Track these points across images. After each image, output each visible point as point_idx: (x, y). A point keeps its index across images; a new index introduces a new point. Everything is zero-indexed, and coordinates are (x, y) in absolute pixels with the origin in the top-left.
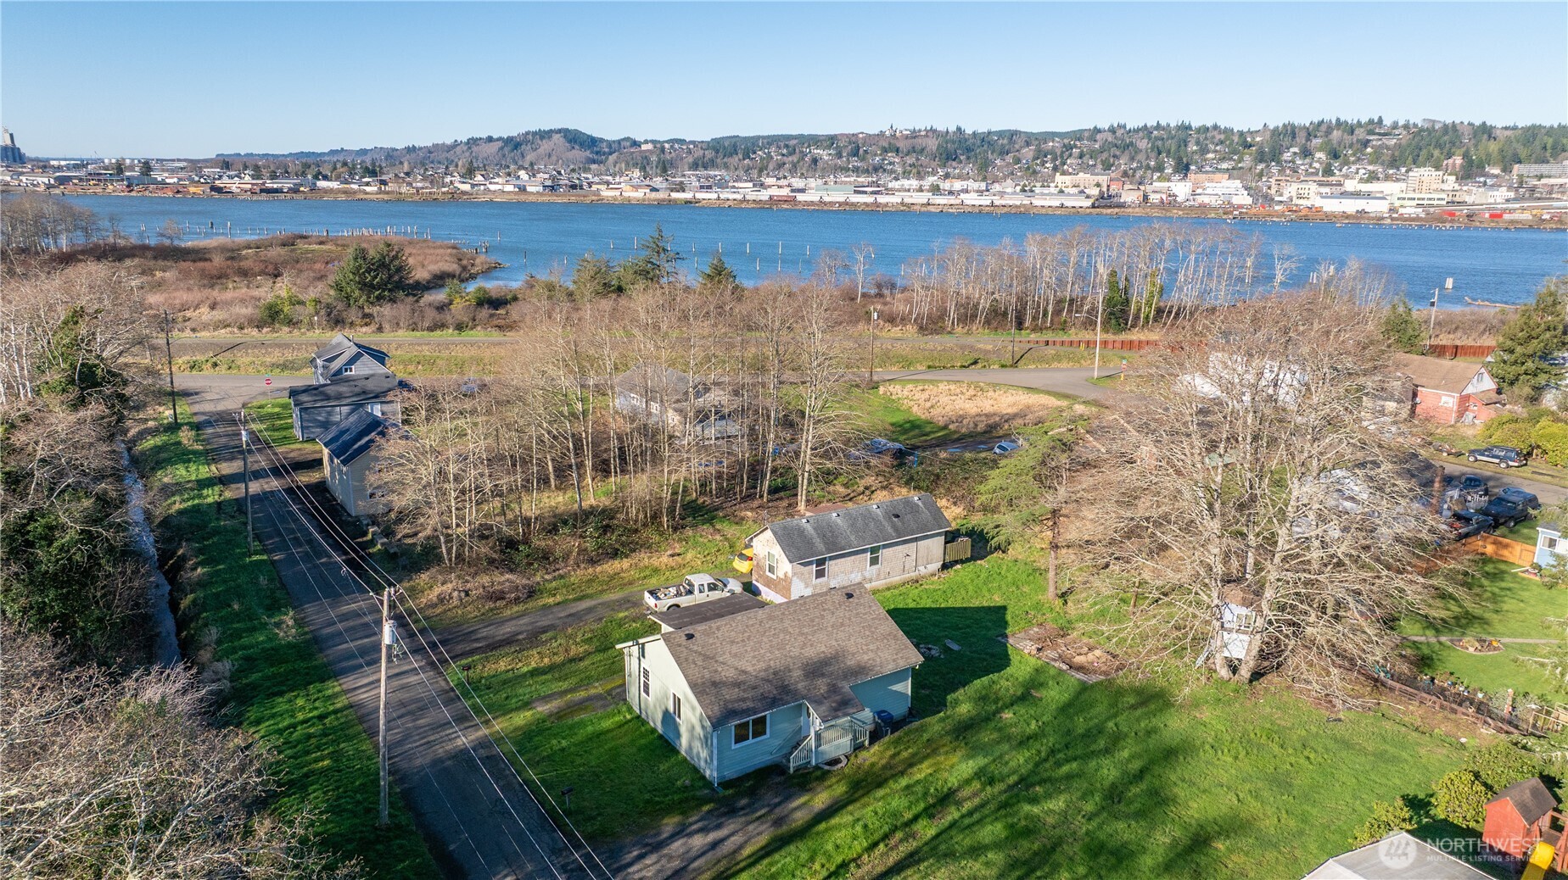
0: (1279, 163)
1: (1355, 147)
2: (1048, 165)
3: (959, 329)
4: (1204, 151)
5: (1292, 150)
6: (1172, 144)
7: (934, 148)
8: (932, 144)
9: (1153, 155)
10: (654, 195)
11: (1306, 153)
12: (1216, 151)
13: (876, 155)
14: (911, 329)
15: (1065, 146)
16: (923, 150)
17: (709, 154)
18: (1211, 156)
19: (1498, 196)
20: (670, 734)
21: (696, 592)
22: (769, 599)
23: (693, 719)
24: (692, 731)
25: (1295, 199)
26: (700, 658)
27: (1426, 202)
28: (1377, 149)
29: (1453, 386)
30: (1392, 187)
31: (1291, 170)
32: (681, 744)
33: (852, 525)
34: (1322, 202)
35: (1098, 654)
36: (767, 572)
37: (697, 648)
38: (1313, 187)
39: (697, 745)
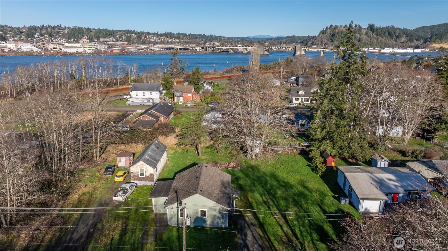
1: (56, 33)
5: (37, 34)
11: (42, 35)
12: (10, 34)
19: (105, 47)
20: (199, 224)
21: (129, 190)
22: (142, 184)
23: (215, 213)
24: (214, 217)
25: (53, 49)
26: (209, 195)
27: (90, 49)
28: (63, 34)
29: (190, 91)
30: (78, 45)
31: (40, 40)
32: (206, 224)
33: (154, 154)
34: (65, 50)
35: (232, 163)
36: (140, 176)
37: (206, 193)
38: (58, 45)
39: (217, 220)
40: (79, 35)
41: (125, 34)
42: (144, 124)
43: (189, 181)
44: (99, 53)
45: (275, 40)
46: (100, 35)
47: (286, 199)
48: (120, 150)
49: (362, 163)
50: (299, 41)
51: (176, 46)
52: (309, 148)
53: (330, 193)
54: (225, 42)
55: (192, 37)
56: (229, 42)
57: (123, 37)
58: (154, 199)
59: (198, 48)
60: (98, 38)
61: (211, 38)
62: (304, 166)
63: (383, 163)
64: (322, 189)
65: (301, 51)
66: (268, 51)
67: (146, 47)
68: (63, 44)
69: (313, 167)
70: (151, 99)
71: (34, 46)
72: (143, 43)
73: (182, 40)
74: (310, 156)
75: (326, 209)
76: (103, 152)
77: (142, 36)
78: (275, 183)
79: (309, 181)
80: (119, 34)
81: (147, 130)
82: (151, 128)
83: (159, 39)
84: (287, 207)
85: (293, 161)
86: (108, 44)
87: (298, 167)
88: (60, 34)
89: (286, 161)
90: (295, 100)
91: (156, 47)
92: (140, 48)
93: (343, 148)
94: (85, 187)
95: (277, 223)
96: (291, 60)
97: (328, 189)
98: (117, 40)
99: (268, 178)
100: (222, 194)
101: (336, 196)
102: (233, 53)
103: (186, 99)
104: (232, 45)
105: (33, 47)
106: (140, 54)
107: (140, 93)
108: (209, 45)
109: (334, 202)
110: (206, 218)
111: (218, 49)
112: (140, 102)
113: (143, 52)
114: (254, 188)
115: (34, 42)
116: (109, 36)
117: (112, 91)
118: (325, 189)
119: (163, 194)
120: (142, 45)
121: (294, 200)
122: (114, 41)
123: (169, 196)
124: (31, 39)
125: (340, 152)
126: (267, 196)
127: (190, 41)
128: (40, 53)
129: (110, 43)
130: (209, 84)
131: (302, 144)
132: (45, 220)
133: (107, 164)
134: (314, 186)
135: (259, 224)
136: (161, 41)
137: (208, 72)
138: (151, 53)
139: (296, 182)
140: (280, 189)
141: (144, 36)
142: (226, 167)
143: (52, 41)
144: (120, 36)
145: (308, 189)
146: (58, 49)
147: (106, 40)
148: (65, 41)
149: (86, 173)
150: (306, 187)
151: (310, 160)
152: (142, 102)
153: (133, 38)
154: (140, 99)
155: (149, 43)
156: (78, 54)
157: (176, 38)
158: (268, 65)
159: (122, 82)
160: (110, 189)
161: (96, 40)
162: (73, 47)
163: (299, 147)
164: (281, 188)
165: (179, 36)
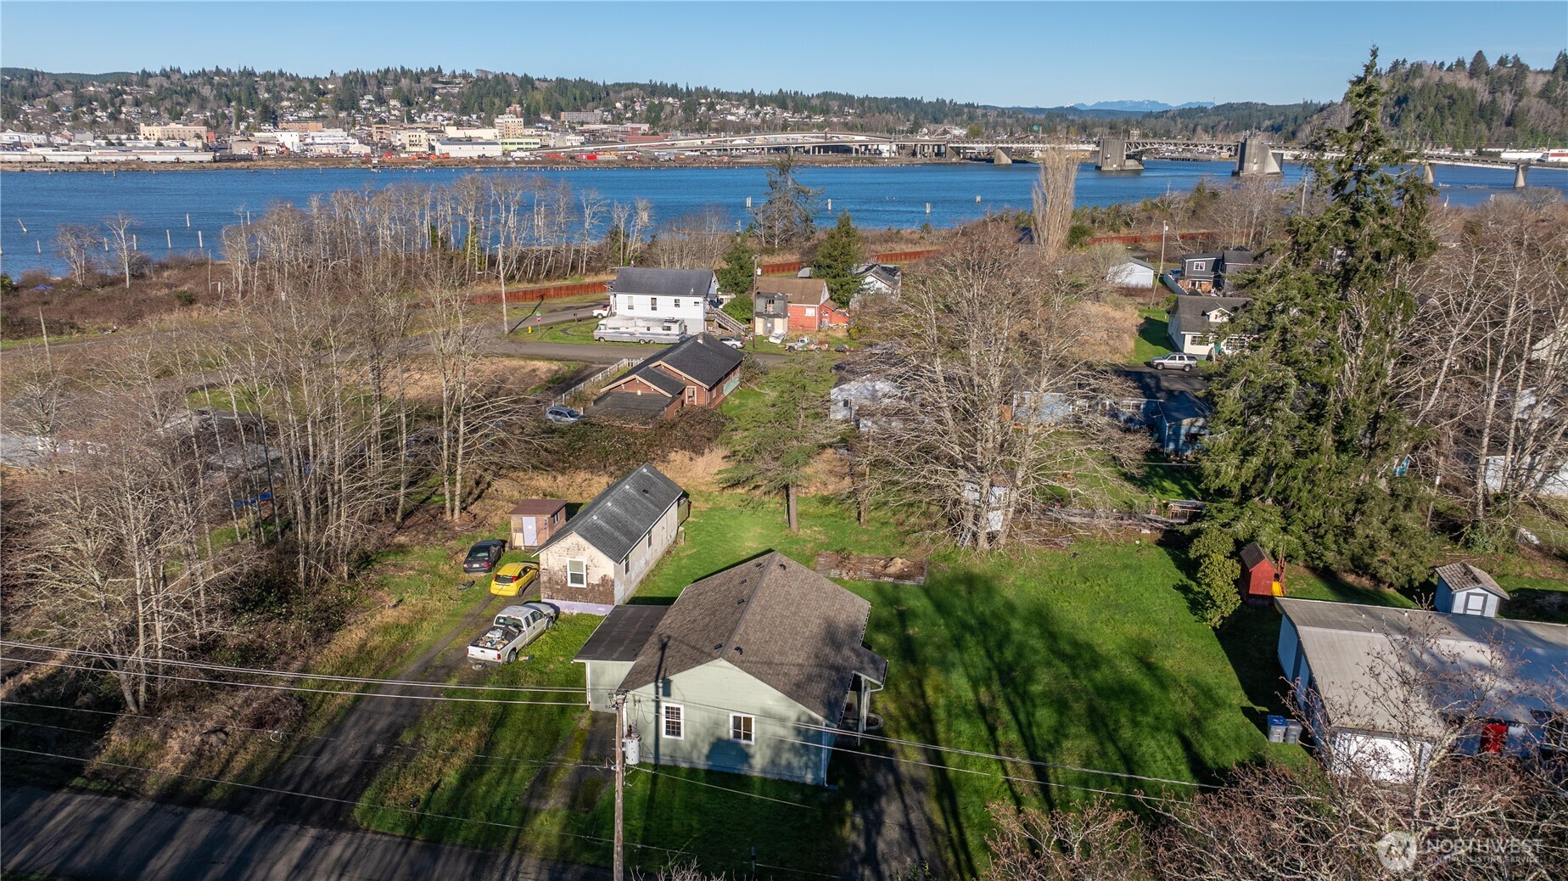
0: (358, 110)
1: (424, 95)
5: (367, 97)
6: (240, 91)
18: (286, 104)
19: (573, 140)
20: (726, 763)
21: (525, 628)
22: (575, 612)
23: (781, 732)
24: (778, 746)
25: (409, 148)
26: (766, 667)
27: (524, 146)
28: (445, 97)
29: (812, 298)
30: (487, 134)
31: (375, 117)
32: (751, 766)
33: (627, 510)
34: (445, 149)
35: (900, 561)
36: (570, 584)
37: (754, 659)
38: (424, 134)
39: (786, 757)
40: (497, 101)
41: (643, 98)
42: (626, 406)
43: (714, 613)
44: (550, 162)
45: (1173, 118)
46: (563, 102)
47: (1061, 705)
48: (536, 490)
49: (1398, 595)
50: (1267, 123)
51: (809, 139)
52: (1195, 525)
53: (1239, 698)
54: (987, 124)
55: (870, 108)
56: (1004, 126)
57: (637, 108)
58: (590, 665)
59: (884, 148)
60: (556, 111)
61: (939, 112)
62: (1165, 591)
63: (1477, 600)
64: (1211, 681)
65: (1263, 162)
66: (1140, 160)
67: (709, 141)
68: (441, 132)
69: (1199, 593)
70: (676, 322)
71: (353, 136)
72: (702, 128)
73: (835, 120)
74: (1192, 555)
75: (1208, 752)
76: (479, 497)
77: (700, 104)
78: (1038, 644)
79: (1169, 647)
80: (625, 99)
81: (637, 426)
82: (648, 424)
83: (757, 115)
84: (1059, 732)
85: (1126, 567)
86: (582, 133)
87: (1142, 590)
88: (437, 98)
89: (1101, 566)
90: (1193, 342)
91: (740, 141)
92: (686, 144)
93: (1323, 531)
94: (395, 606)
95: (1006, 786)
96: (1214, 195)
97: (1236, 682)
98: (618, 119)
99: (1016, 625)
100: (818, 666)
101: (1258, 708)
102: (1008, 165)
103: (797, 326)
104: (1012, 134)
105: (350, 140)
106: (682, 165)
107: (642, 301)
108: (927, 138)
109: (1243, 731)
110: (748, 746)
111: (957, 151)
112: (639, 330)
113: (695, 159)
114: (953, 656)
115: (354, 125)
116: (590, 105)
117: (559, 291)
118: (1224, 680)
119: (622, 649)
120: (697, 136)
121: (1092, 711)
122: (605, 123)
123: (640, 659)
124: (349, 115)
125: (1311, 546)
126: (996, 687)
127: (861, 121)
128: (367, 159)
129: (592, 127)
130: (884, 274)
131: (1175, 507)
132: (247, 702)
133: (484, 535)
134: (1182, 664)
135: (937, 785)
136: (763, 121)
137: (898, 232)
138: (721, 162)
139: (1120, 647)
140: (1049, 664)
141: (706, 104)
142: (875, 575)
143: (411, 120)
144: (628, 103)
145: (1155, 676)
146: (425, 148)
147: (582, 116)
148: (450, 119)
149: (411, 560)
150: (1149, 668)
151: (1191, 567)
152: (645, 330)
153: (668, 109)
154: (640, 323)
155: (723, 127)
156: (484, 162)
157: (814, 110)
158: (1124, 209)
159: (597, 262)
160: (470, 619)
161: (548, 118)
162: (469, 141)
163: (1160, 518)
164: (1056, 662)
165: (828, 105)
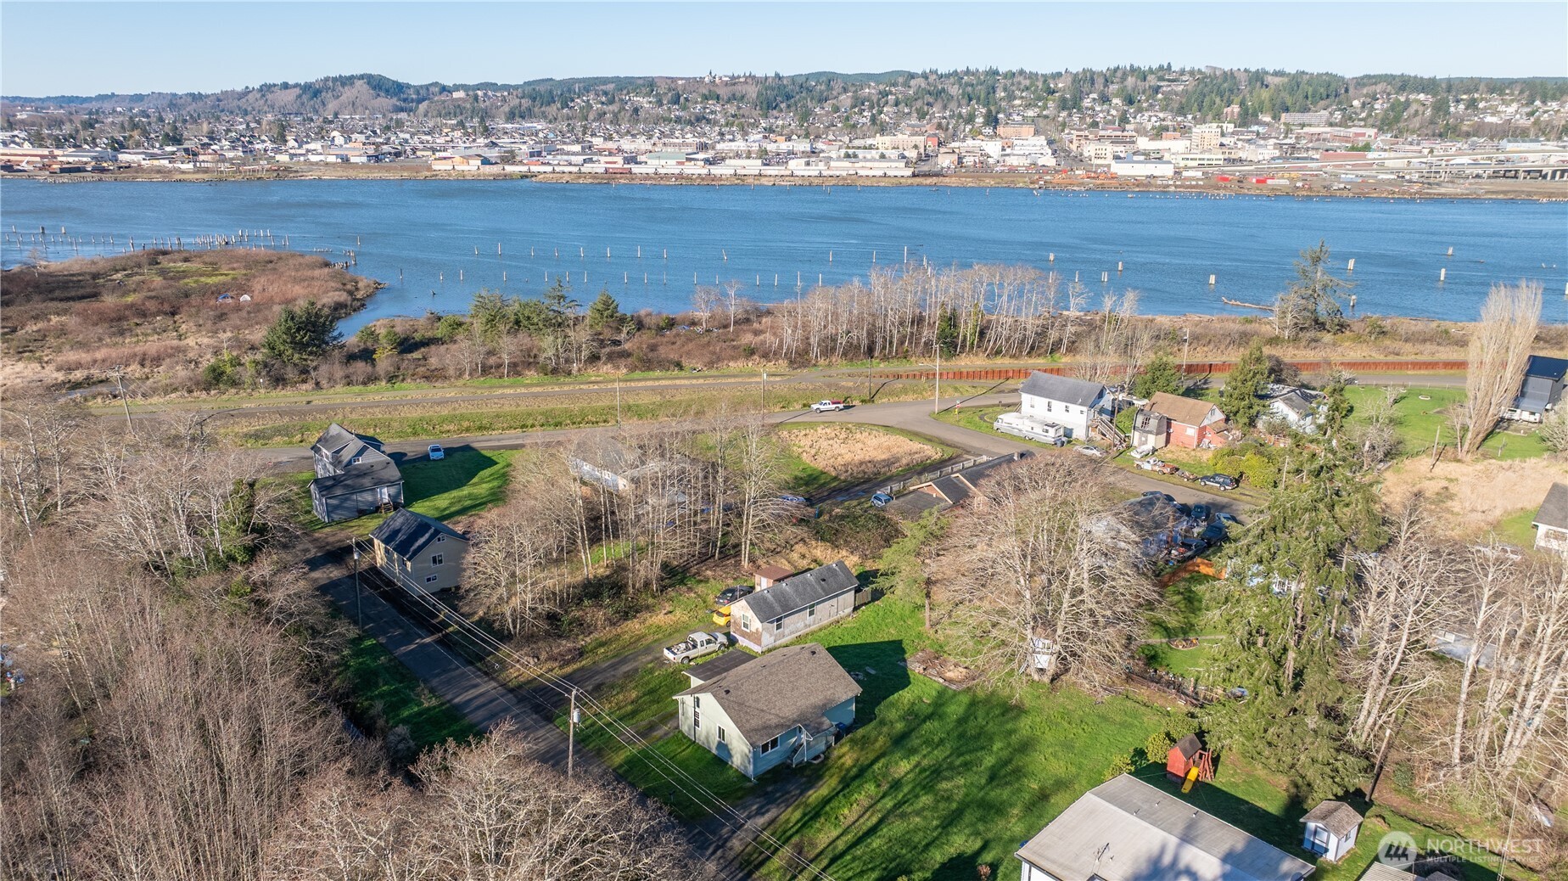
0: (1080, 110)
1: (1147, 93)
2: (865, 114)
3: (821, 361)
4: (1011, 97)
5: (1092, 96)
6: (981, 90)
7: (754, 96)
8: (752, 91)
9: (964, 102)
10: (488, 169)
11: (1104, 99)
12: (1022, 98)
13: (696, 103)
14: (783, 364)
15: (880, 93)
16: (743, 97)
17: (526, 103)
18: (1017, 102)
21: (699, 647)
22: (744, 645)
29: (1195, 420)
35: (960, 670)
36: (742, 628)
38: (1109, 148)
41: (1389, 94)
42: (916, 505)
57: (1376, 107)
63: (1323, 834)
72: (1444, 134)
77: (1459, 100)
86: (1281, 145)
88: (1159, 96)
98: (1349, 120)
103: (1179, 443)
107: (1041, 403)
112: (1026, 428)
116: (1321, 103)
119: (709, 673)
128: (1039, 177)
141: (1469, 99)
142: (938, 675)
144: (1369, 100)
147: (1306, 117)
152: (1030, 429)
153: (1414, 108)
154: (1028, 422)
